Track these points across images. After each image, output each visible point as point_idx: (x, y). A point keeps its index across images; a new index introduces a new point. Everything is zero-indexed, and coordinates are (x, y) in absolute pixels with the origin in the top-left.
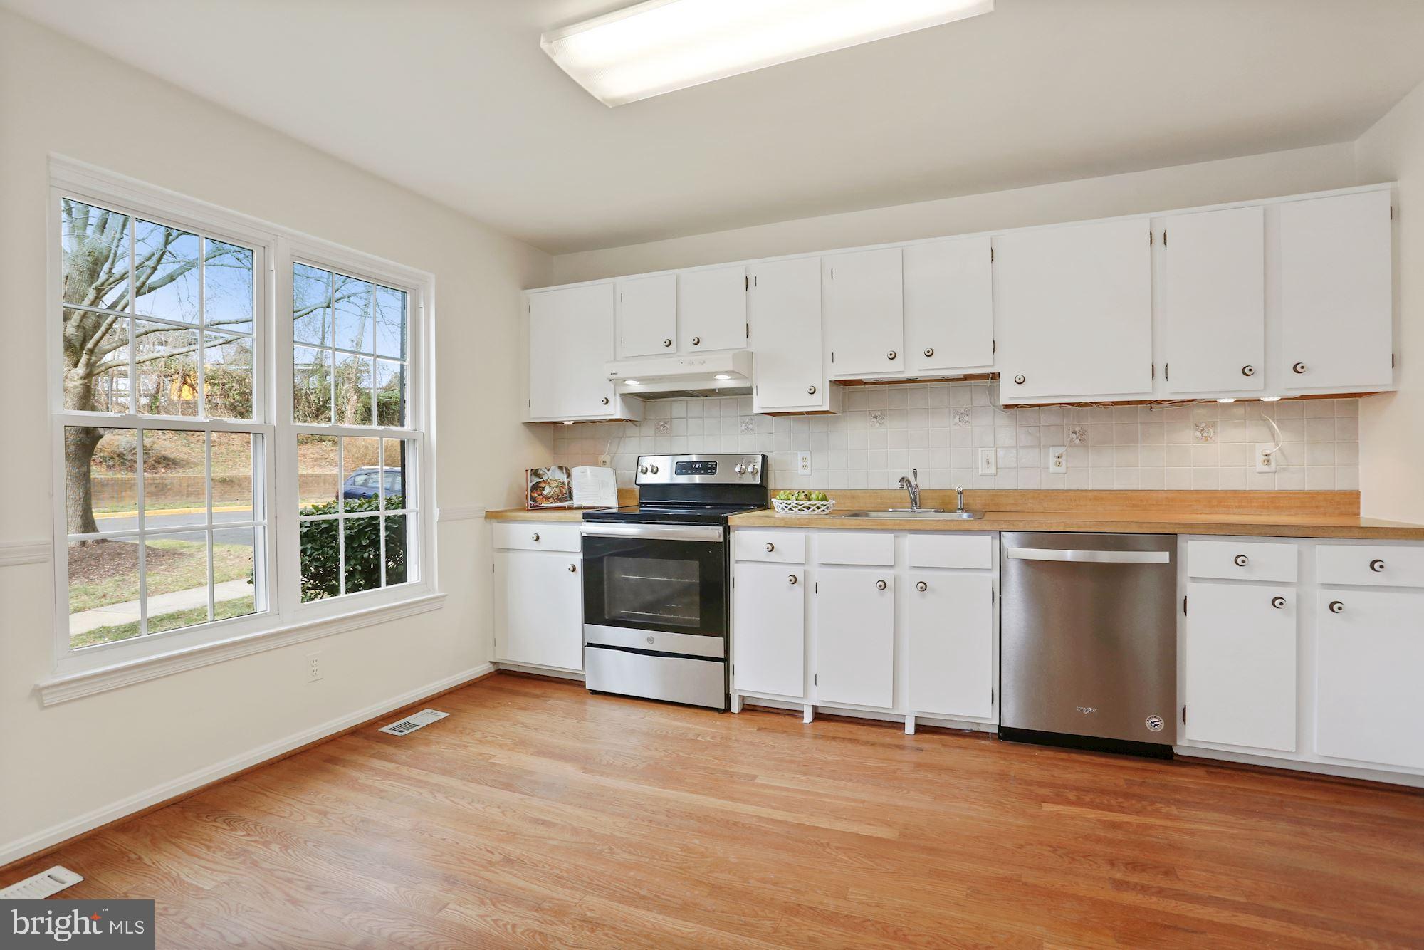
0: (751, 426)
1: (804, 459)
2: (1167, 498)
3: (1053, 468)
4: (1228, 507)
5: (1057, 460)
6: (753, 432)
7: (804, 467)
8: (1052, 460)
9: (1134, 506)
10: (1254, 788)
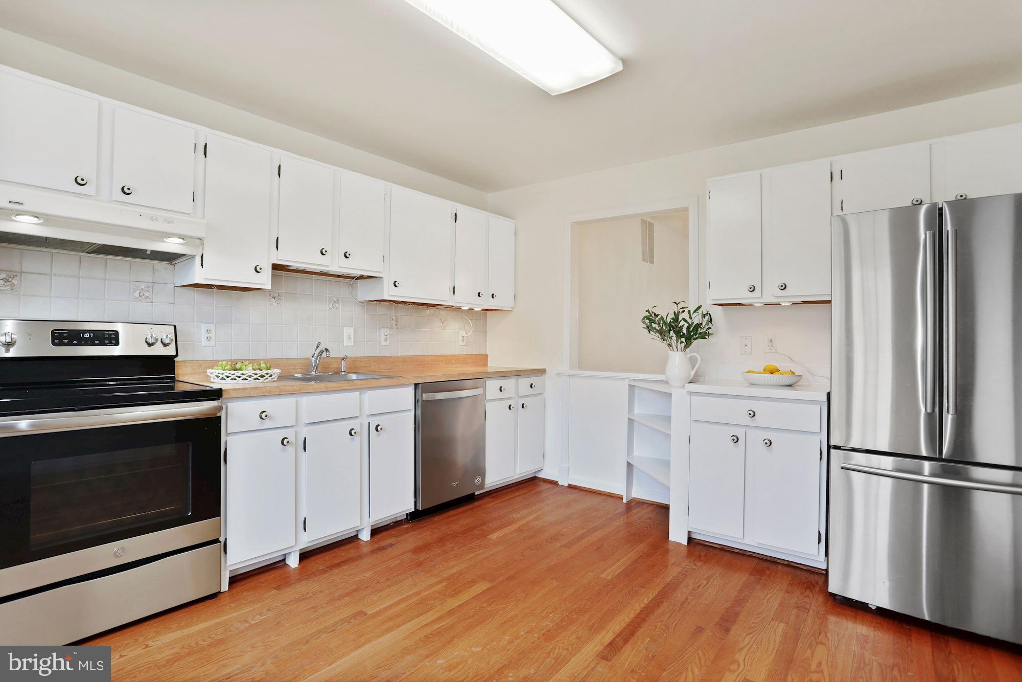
0: (147, 294)
1: (208, 331)
2: (432, 360)
3: (383, 343)
4: (452, 364)
5: (385, 337)
6: (150, 300)
7: (209, 339)
8: (383, 337)
9: (419, 365)
10: (509, 497)
